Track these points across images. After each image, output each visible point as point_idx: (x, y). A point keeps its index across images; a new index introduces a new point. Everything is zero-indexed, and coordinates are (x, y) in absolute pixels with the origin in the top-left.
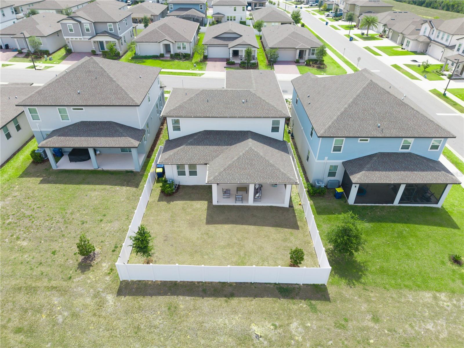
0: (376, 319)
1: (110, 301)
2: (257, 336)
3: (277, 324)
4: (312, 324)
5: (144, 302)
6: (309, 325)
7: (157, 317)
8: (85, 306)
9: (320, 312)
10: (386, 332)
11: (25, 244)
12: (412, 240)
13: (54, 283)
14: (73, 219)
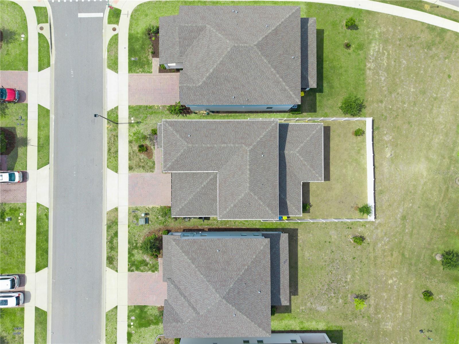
0: (381, 102)
1: (379, 221)
2: (391, 155)
3: (386, 146)
4: (385, 131)
5: (378, 206)
6: (385, 132)
7: (385, 198)
8: (382, 231)
9: (379, 126)
10: (386, 99)
11: (349, 277)
12: (335, 63)
13: (371, 251)
14: (330, 259)
